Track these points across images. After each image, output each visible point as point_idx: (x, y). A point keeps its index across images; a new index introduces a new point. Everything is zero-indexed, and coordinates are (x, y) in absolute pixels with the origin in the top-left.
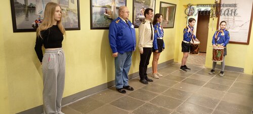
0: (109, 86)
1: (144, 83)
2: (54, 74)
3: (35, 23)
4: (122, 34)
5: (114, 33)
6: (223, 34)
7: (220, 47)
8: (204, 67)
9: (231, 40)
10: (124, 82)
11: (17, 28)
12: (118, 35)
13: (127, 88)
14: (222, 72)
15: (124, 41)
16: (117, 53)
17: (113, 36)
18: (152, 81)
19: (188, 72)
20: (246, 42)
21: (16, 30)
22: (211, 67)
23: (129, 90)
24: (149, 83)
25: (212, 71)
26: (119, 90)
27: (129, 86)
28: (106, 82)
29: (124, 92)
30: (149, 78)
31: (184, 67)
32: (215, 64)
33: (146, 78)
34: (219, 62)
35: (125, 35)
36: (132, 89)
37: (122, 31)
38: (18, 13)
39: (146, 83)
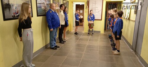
0: (46, 47)
1: (62, 43)
2: (31, 43)
3: (13, 15)
4: (54, 18)
5: (50, 18)
6: (92, 16)
7: (91, 22)
8: (83, 32)
9: (95, 19)
10: (54, 44)
11: (6, 18)
12: (52, 19)
13: (56, 47)
14: (93, 34)
15: (55, 22)
16: (52, 29)
17: (50, 20)
18: (65, 42)
19: (78, 36)
20: (101, 19)
21: (5, 19)
22: (87, 32)
23: (58, 47)
24: (65, 43)
25: (89, 34)
26: (53, 49)
27: (57, 46)
28: (45, 45)
29: (56, 49)
30: (64, 40)
31: (76, 33)
32: (89, 30)
33: (63, 41)
34: (91, 30)
35: (56, 19)
36: (59, 47)
37: (54, 17)
38: (5, 9)
39: (63, 43)
